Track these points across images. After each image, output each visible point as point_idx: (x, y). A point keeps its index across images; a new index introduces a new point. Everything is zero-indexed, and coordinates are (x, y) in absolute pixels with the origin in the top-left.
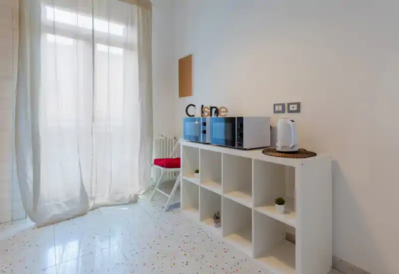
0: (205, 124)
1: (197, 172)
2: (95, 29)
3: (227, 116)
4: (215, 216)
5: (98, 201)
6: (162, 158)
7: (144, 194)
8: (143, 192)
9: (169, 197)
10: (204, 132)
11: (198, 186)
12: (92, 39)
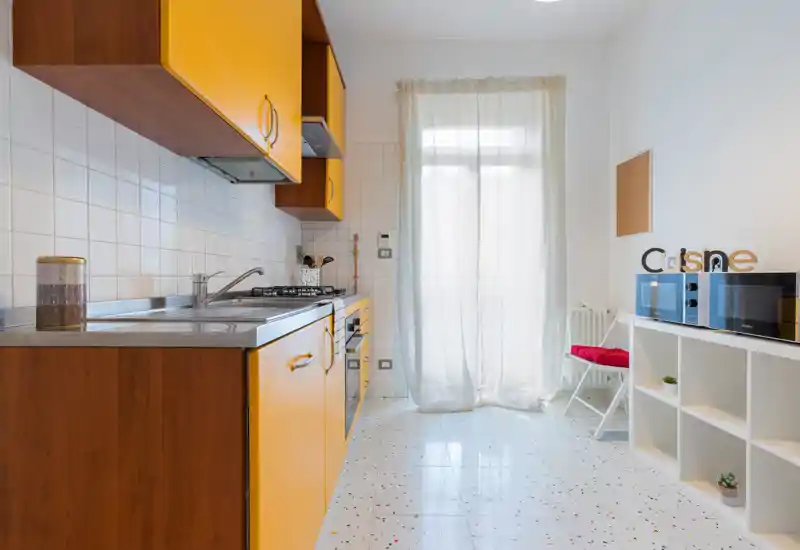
0: (694, 287)
1: (670, 381)
2: (482, 144)
3: (752, 272)
4: (723, 480)
5: (486, 396)
6: (588, 345)
7: (552, 401)
8: (550, 397)
9: (604, 416)
10: (694, 303)
11: (676, 409)
12: (476, 162)
